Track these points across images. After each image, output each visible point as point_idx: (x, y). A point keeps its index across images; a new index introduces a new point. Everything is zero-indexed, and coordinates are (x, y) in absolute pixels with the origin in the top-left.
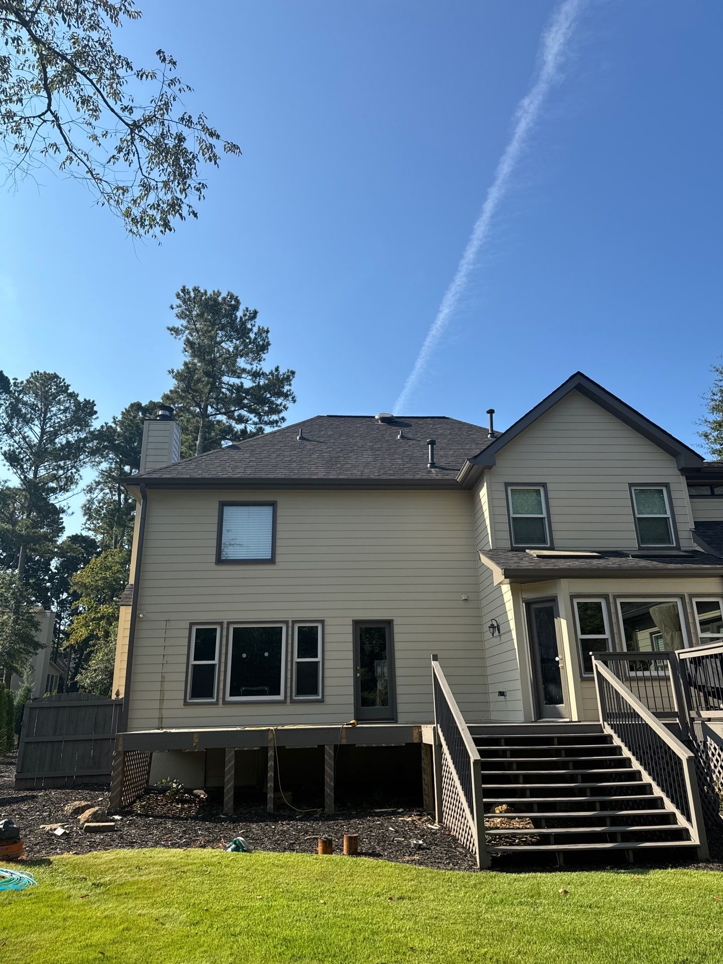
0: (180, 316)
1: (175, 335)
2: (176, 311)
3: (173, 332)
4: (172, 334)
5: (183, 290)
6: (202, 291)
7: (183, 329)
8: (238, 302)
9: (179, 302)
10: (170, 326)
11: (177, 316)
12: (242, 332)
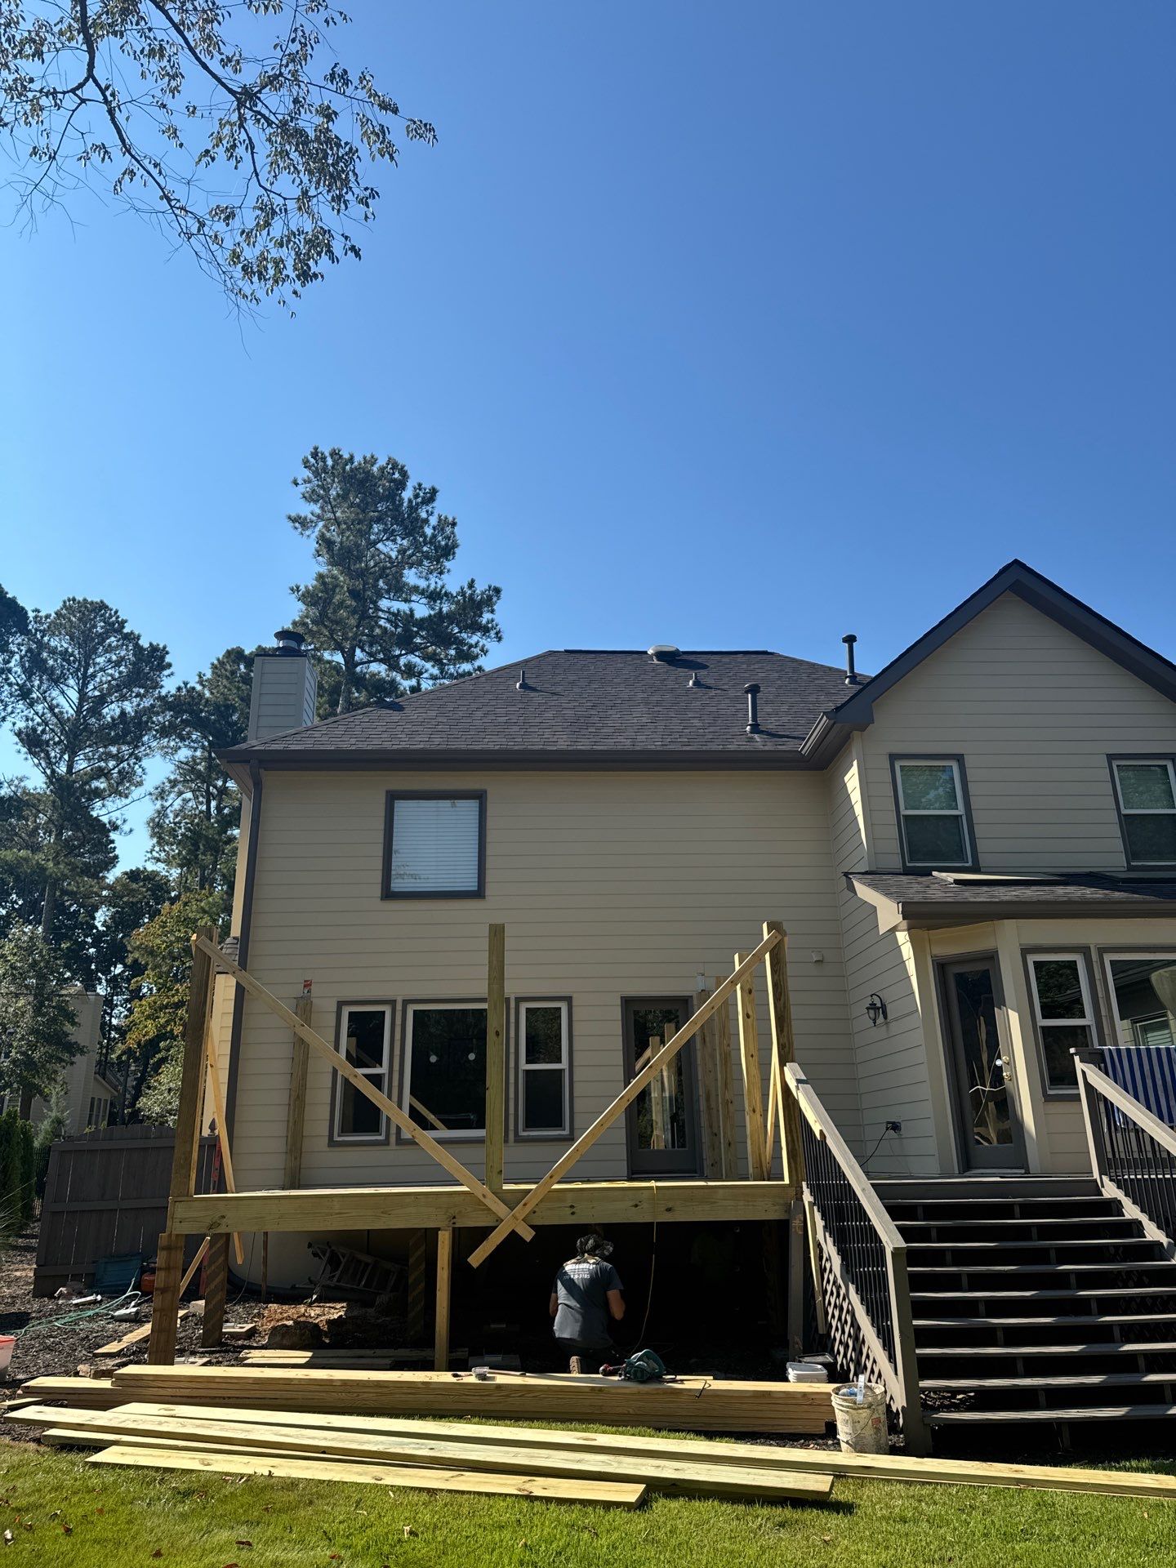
0: (310, 498)
1: (300, 530)
2: (302, 488)
3: (297, 525)
4: (296, 528)
5: (315, 455)
6: (346, 456)
7: (314, 518)
8: (404, 474)
9: (307, 474)
10: (293, 514)
11: (304, 497)
12: (411, 525)
